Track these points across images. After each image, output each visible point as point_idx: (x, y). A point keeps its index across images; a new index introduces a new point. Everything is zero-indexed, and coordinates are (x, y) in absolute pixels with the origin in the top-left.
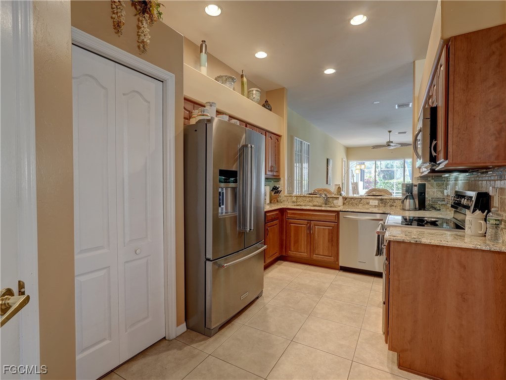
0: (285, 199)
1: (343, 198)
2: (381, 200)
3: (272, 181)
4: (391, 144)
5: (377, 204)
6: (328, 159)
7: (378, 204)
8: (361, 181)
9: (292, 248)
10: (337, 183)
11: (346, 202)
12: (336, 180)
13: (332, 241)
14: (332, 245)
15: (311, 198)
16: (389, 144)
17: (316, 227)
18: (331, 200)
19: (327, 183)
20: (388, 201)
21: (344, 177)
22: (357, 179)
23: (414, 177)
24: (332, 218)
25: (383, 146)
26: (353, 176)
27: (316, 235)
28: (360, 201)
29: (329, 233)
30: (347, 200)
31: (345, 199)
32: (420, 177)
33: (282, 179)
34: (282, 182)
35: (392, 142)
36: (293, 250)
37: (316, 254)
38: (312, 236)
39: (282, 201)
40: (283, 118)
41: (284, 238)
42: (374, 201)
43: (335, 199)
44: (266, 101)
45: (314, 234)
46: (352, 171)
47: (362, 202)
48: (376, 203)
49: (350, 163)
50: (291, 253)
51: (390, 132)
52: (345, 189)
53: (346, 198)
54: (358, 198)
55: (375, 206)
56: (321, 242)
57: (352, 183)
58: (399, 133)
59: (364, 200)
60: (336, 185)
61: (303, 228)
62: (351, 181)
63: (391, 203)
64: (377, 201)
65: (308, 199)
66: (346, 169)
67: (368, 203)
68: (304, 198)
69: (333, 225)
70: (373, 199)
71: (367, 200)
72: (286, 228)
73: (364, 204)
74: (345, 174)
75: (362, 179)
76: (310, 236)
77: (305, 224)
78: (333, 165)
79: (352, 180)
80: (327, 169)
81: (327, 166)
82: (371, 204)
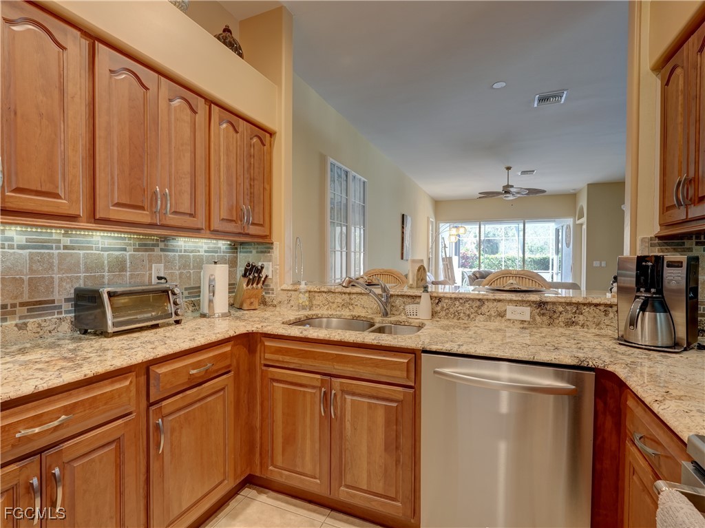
0: (283, 297)
1: (431, 298)
2: (541, 304)
3: (254, 251)
4: (512, 190)
5: (527, 317)
6: (403, 215)
7: (532, 316)
8: (456, 255)
9: (279, 460)
10: (418, 257)
11: (438, 309)
12: (418, 251)
13: (397, 448)
14: (397, 461)
15: (346, 297)
16: (507, 190)
17: (349, 398)
18: (398, 302)
19: (402, 258)
20: (561, 309)
21: (432, 248)
22: (450, 251)
23: (639, 238)
24: (398, 373)
25: (498, 193)
26: (445, 247)
27: (348, 425)
28: (479, 307)
29: (388, 423)
30: (444, 304)
31: (438, 300)
32: (660, 238)
33: (276, 245)
34: (276, 252)
35: (512, 186)
36: (279, 463)
37: (348, 486)
38: (336, 425)
39: (275, 302)
40: (279, 84)
41: (258, 425)
42: (520, 309)
43: (409, 300)
44: (227, 30)
45: (342, 419)
46: (443, 238)
47: (484, 309)
48: (525, 313)
49: (441, 225)
50: (276, 474)
51: (509, 168)
52: (433, 268)
53: (440, 299)
54: (473, 300)
55: (523, 322)
56: (364, 449)
57: (443, 259)
58: (524, 173)
59: (490, 304)
60: (414, 261)
61: (308, 398)
62: (441, 255)
63: (569, 316)
64: (528, 309)
65: (339, 299)
66: (434, 234)
67: (501, 315)
68: (330, 297)
69: (401, 397)
70: (517, 303)
71: (500, 304)
72: (262, 393)
73: (490, 316)
74: (432, 244)
75: (457, 252)
76: (331, 426)
77: (314, 387)
78: (412, 226)
79: (444, 254)
80: (403, 232)
81: (403, 228)
82: (509, 316)
